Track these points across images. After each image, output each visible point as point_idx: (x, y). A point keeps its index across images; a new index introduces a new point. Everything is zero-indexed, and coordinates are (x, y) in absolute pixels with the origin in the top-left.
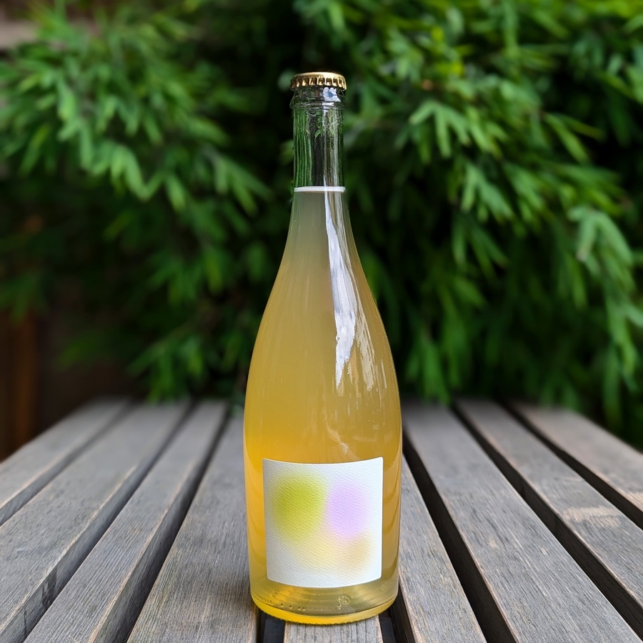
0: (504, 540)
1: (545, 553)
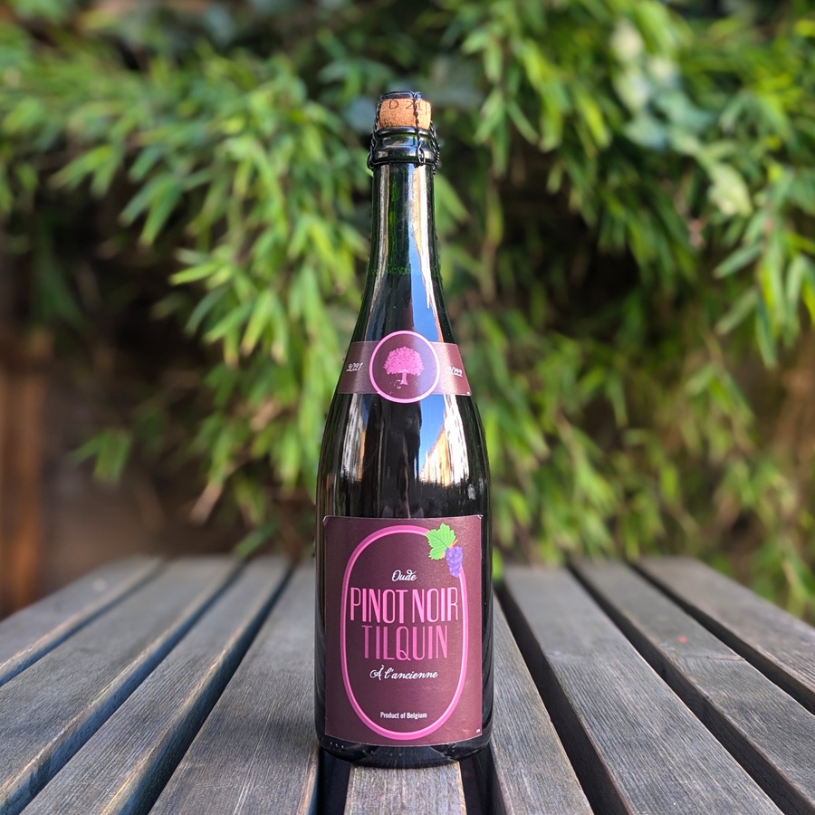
0: (634, 724)
1: (687, 739)
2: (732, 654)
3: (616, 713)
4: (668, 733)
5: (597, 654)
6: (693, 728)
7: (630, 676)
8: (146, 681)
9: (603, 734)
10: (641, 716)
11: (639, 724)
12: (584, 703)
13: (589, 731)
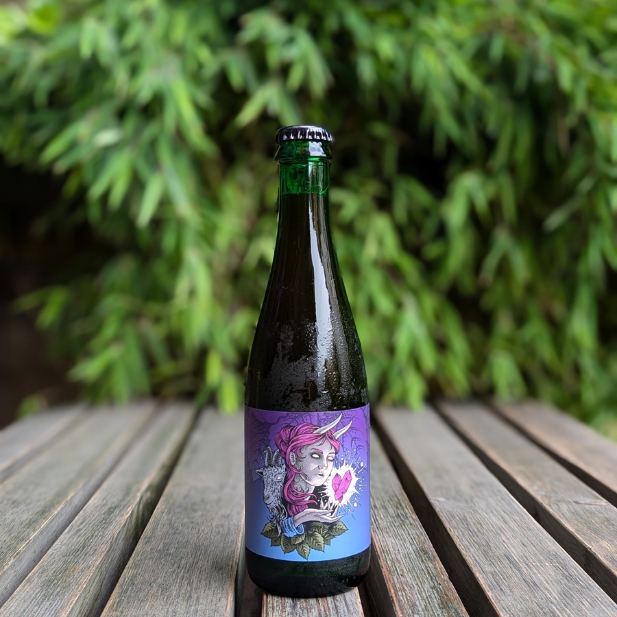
2: (597, 498)
3: (510, 572)
4: (565, 595)
5: (477, 499)
6: (588, 588)
7: (512, 524)
9: (503, 597)
10: (534, 573)
11: (535, 585)
12: (477, 559)
13: (489, 594)
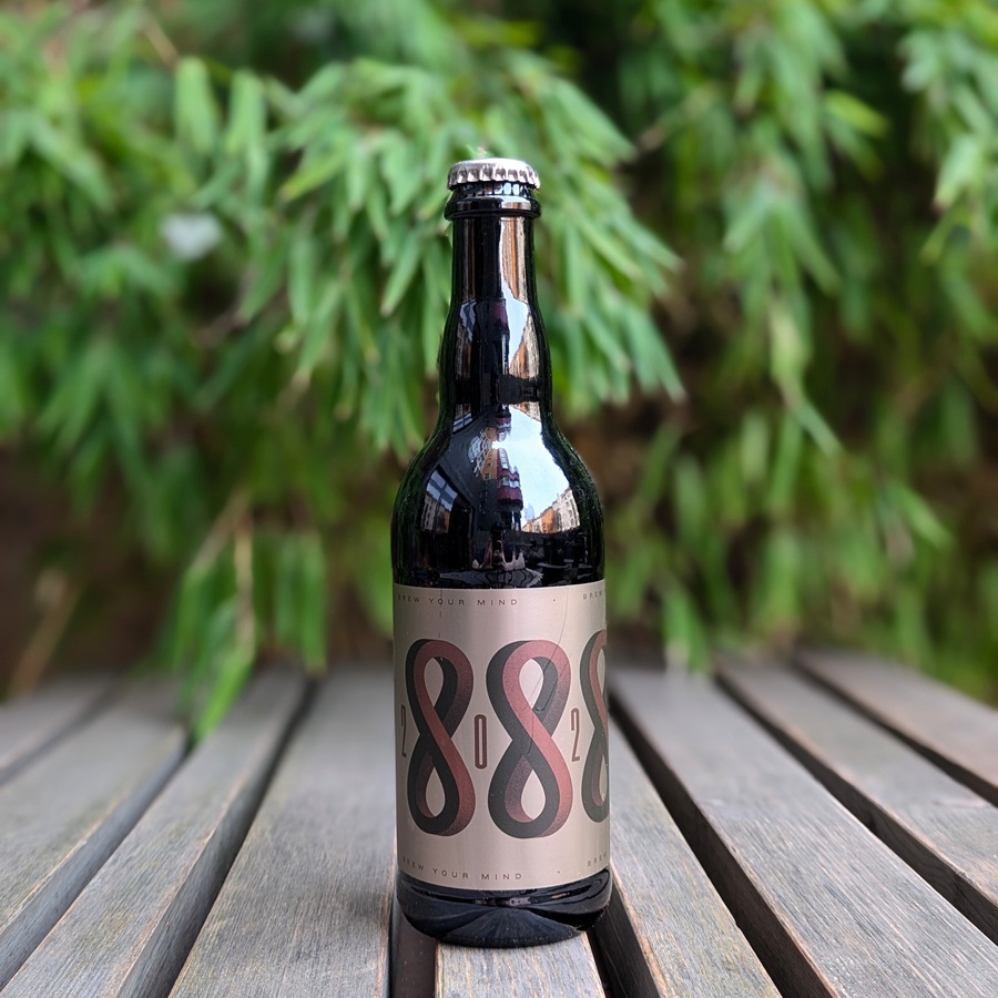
1: (962, 958)
2: (969, 796)
3: (835, 911)
5: (775, 801)
6: (963, 934)
8: (103, 870)
9: (826, 951)
12: (780, 892)
